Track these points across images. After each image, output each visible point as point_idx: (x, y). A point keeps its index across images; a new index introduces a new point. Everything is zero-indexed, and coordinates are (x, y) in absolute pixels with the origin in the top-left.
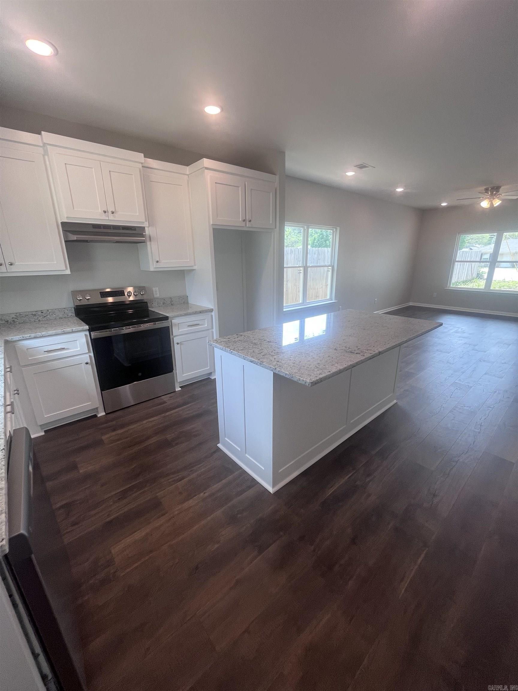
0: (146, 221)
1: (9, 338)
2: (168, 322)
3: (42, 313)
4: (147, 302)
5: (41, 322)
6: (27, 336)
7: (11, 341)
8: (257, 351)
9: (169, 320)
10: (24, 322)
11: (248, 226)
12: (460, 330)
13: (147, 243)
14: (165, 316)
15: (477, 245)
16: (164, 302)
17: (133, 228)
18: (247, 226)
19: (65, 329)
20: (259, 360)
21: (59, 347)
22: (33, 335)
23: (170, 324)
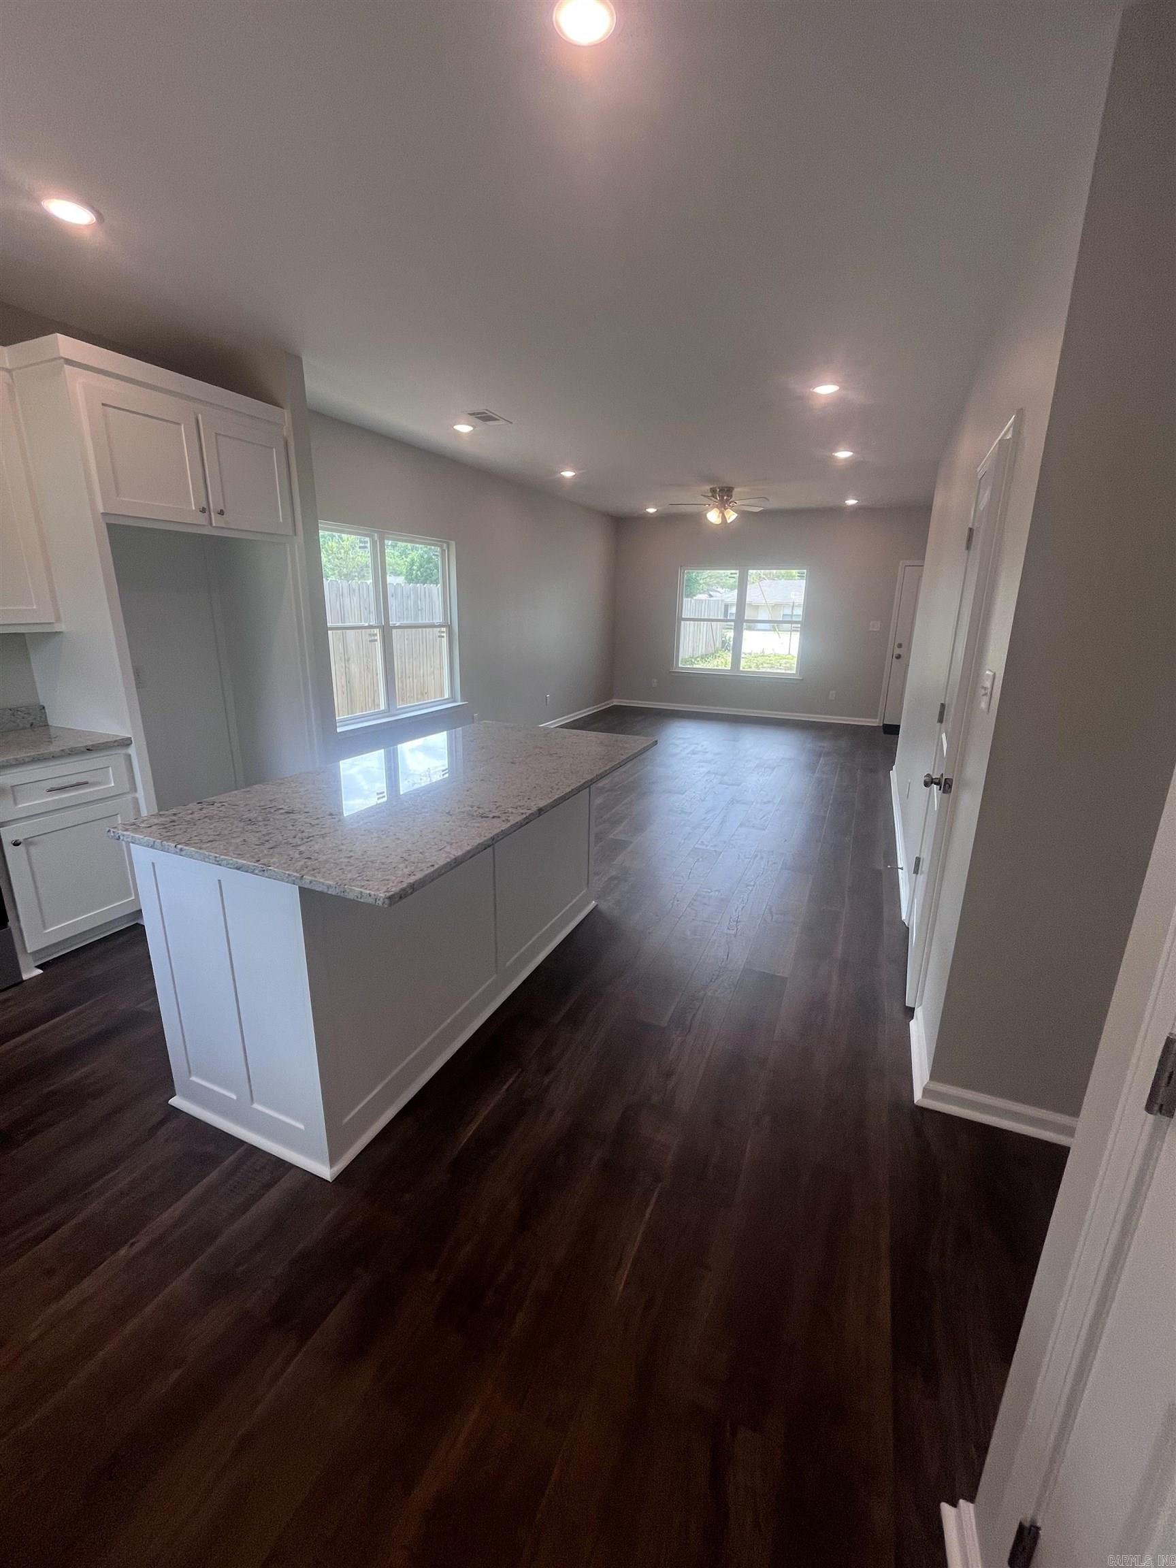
8: (253, 839)
11: (216, 526)
12: (699, 748)
15: (720, 589)
18: (214, 525)
20: (258, 861)
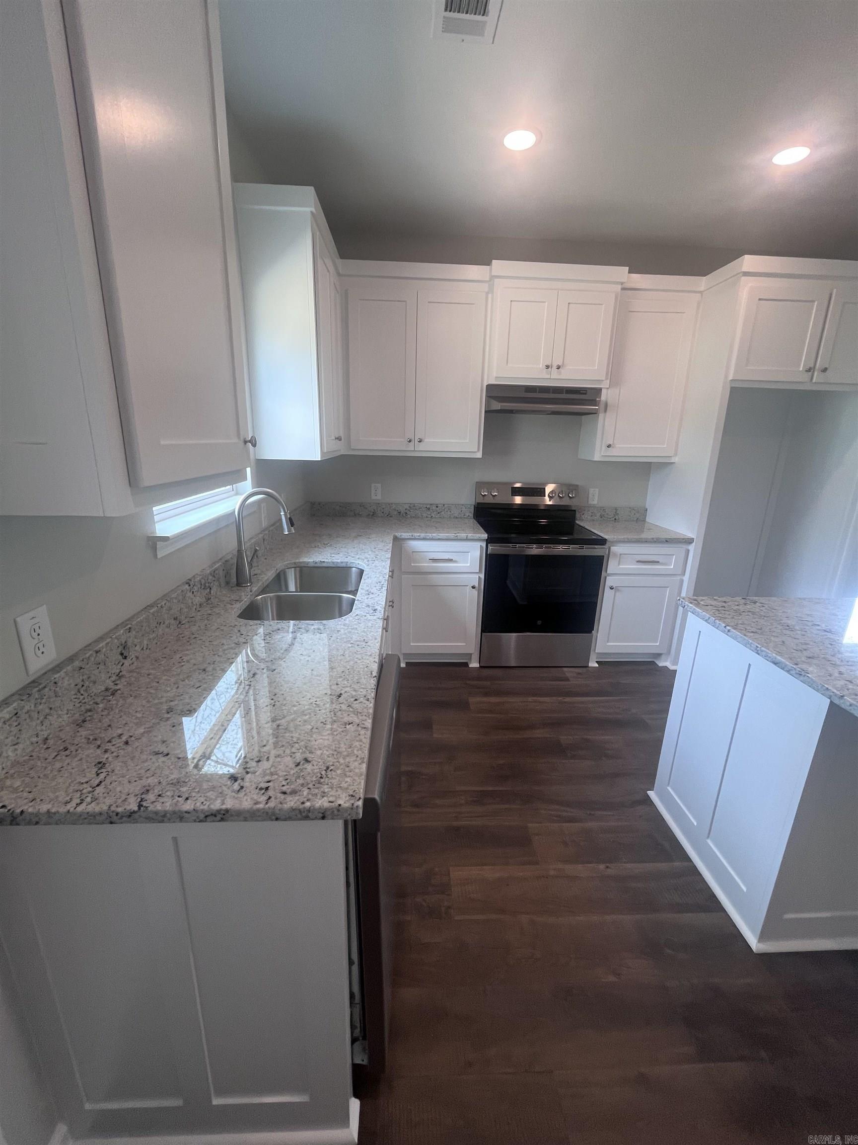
0: (607, 379)
1: (398, 534)
2: (604, 548)
3: (437, 507)
4: (575, 510)
5: (433, 520)
6: (416, 535)
7: (400, 539)
8: (791, 643)
9: (606, 546)
10: (416, 517)
11: (817, 381)
13: (599, 415)
14: (602, 537)
16: (603, 514)
17: (583, 391)
18: (814, 380)
19: (458, 533)
20: (796, 664)
21: (446, 556)
22: (423, 535)
23: (607, 553)
